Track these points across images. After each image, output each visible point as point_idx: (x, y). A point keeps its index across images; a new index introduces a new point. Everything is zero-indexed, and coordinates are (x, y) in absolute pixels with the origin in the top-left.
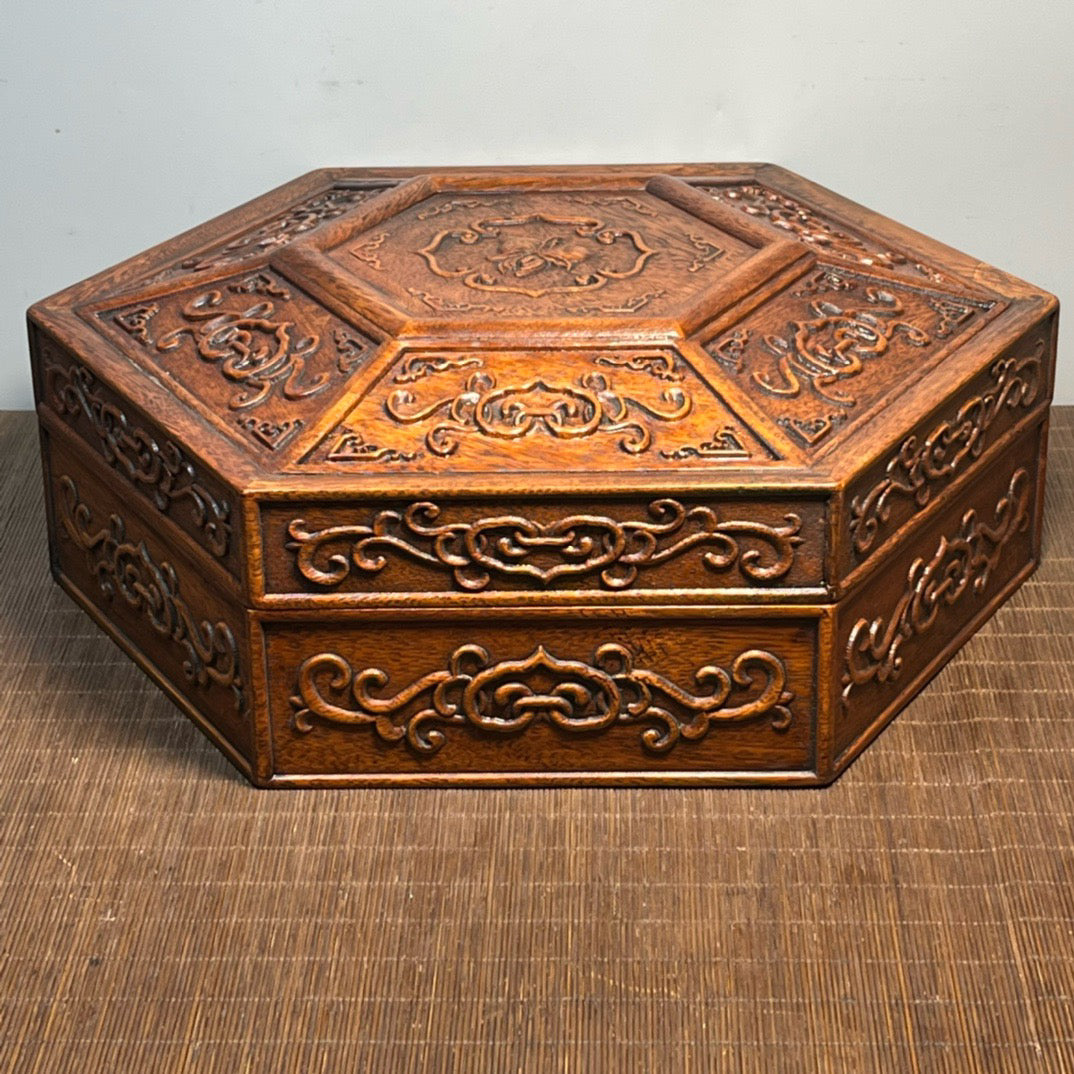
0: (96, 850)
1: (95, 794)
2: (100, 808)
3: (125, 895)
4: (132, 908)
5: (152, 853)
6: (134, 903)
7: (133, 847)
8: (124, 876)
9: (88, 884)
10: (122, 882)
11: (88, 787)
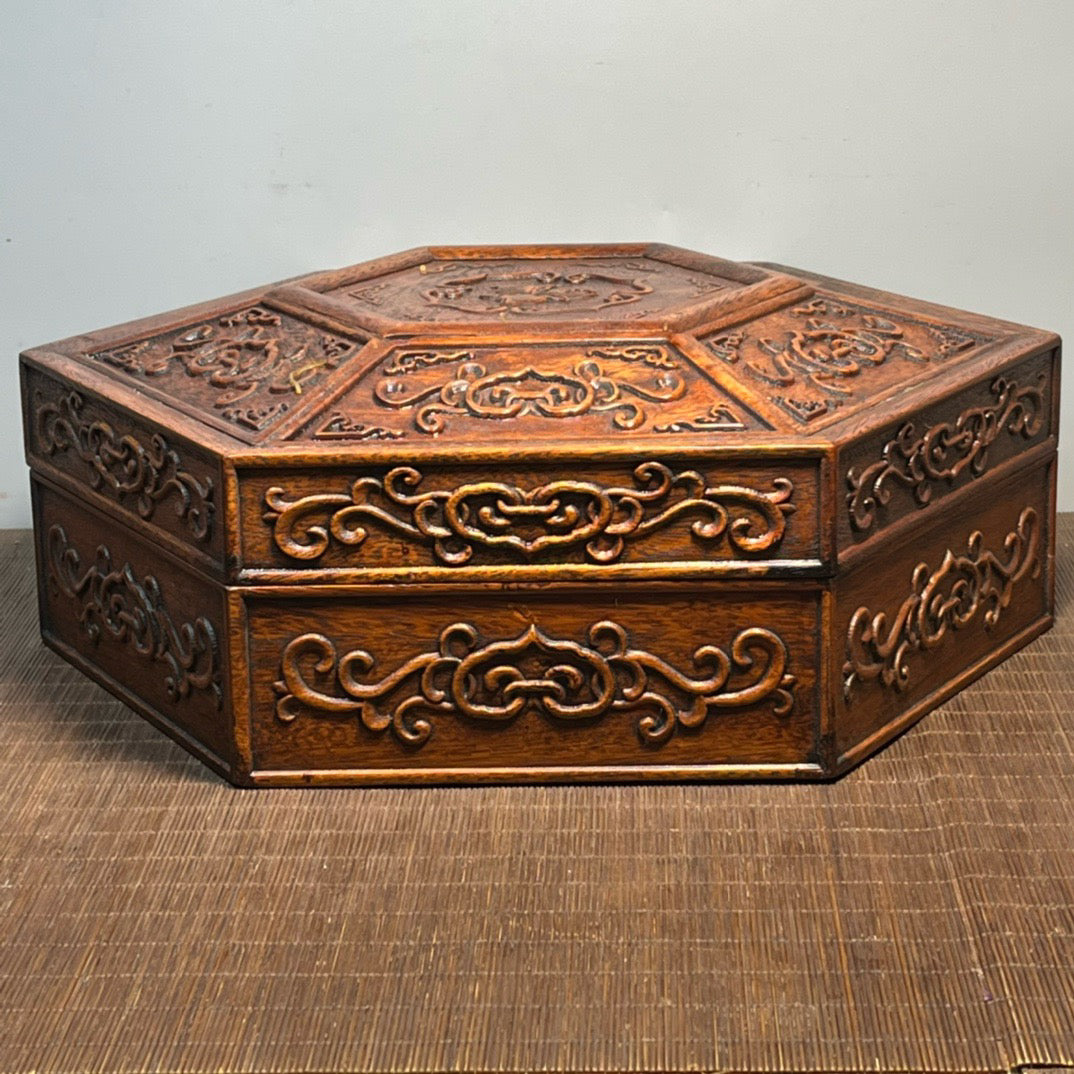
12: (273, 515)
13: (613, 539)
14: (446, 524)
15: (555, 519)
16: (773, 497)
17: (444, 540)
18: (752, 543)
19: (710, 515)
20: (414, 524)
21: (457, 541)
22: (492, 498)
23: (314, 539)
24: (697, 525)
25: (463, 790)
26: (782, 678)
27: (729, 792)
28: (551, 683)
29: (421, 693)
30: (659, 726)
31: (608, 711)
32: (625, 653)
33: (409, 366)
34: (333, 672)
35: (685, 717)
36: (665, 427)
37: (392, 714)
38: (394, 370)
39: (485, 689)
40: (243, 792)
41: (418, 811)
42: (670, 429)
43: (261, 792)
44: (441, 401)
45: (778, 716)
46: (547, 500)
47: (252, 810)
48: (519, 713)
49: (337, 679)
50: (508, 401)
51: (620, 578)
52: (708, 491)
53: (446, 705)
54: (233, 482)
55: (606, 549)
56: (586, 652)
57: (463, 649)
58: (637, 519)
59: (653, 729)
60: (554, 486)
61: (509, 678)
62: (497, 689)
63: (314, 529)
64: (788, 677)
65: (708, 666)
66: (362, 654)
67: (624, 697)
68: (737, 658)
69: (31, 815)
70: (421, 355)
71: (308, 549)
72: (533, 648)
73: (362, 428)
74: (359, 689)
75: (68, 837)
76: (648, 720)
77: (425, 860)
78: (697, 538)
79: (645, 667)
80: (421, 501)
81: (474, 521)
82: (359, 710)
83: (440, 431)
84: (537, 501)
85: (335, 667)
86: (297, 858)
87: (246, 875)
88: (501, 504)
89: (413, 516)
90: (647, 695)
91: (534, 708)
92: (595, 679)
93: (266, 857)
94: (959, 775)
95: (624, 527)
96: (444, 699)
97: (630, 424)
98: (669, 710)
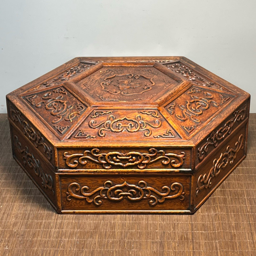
0: (5, 230)
1: (6, 215)
2: (6, 219)
3: (11, 242)
4: (12, 246)
5: (18, 231)
6: (13, 244)
7: (13, 229)
8: (11, 237)
9: (2, 239)
10: (10, 239)
11: (4, 213)
12: (66, 158)
13: (144, 164)
14: (105, 160)
15: (131, 160)
16: (181, 156)
17: (105, 164)
18: (176, 165)
19: (166, 159)
20: (98, 160)
21: (108, 164)
22: (116, 155)
23: (75, 163)
24: (163, 161)
25: (109, 215)
26: (182, 193)
27: (169, 216)
28: (129, 193)
29: (100, 195)
30: (154, 202)
31: (142, 199)
32: (146, 187)
33: (97, 116)
34: (80, 191)
35: (160, 201)
36: (156, 136)
37: (93, 199)
38: (94, 117)
39: (114, 194)
40: (60, 215)
41: (99, 223)
42: (157, 137)
43: (64, 215)
44: (104, 127)
45: (181, 201)
46: (129, 156)
47: (61, 222)
48: (122, 199)
49: (81, 192)
50: (120, 128)
51: (145, 172)
52: (166, 154)
53: (106, 197)
54: (56, 151)
55: (142, 166)
56: (137, 187)
57: (109, 186)
58: (149, 160)
59: (152, 203)
60: (130, 153)
61: (120, 192)
62: (117, 194)
63: (75, 161)
64: (183, 193)
65: (165, 190)
66: (86, 187)
67: (146, 196)
68: (172, 189)
69: (12, 223)
70: (100, 112)
71: (74, 165)
72: (125, 186)
73: (86, 135)
74: (86, 194)
75: (20, 231)
76: (151, 201)
77: (100, 240)
78: (163, 164)
79: (151, 190)
80: (100, 156)
81: (112, 160)
82: (86, 199)
83: (104, 136)
84: (126, 156)
85: (80, 190)
86: (72, 239)
87: (60, 246)
88: (118, 157)
89: (98, 158)
90: (151, 196)
91: (125, 198)
92: (139, 193)
93: (65, 239)
94: (222, 213)
95: (146, 162)
96: (105, 196)
97: (148, 135)
98: (156, 199)
